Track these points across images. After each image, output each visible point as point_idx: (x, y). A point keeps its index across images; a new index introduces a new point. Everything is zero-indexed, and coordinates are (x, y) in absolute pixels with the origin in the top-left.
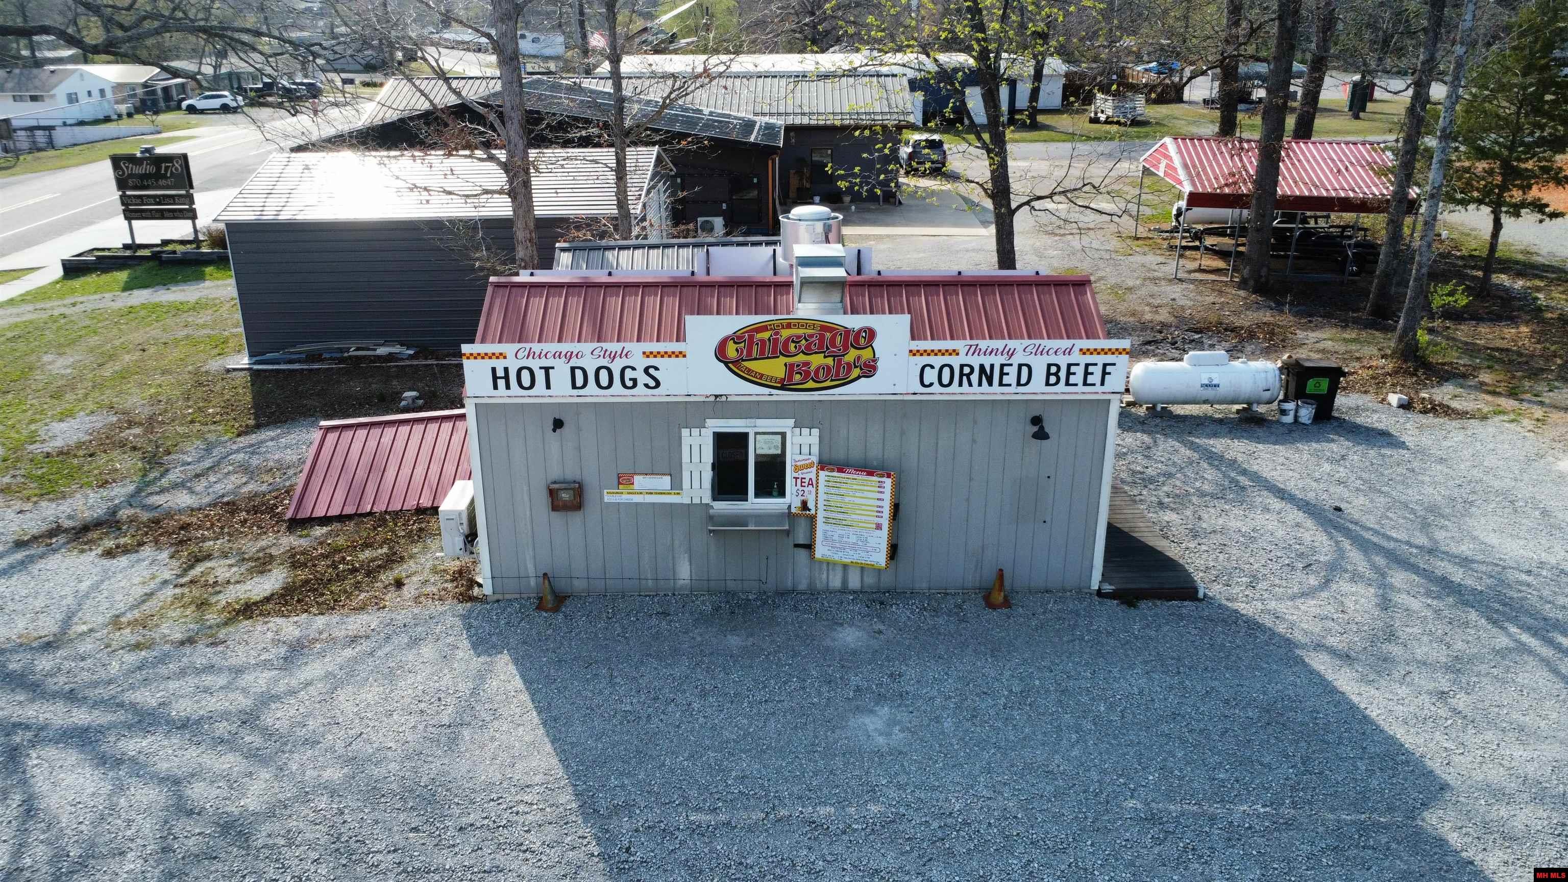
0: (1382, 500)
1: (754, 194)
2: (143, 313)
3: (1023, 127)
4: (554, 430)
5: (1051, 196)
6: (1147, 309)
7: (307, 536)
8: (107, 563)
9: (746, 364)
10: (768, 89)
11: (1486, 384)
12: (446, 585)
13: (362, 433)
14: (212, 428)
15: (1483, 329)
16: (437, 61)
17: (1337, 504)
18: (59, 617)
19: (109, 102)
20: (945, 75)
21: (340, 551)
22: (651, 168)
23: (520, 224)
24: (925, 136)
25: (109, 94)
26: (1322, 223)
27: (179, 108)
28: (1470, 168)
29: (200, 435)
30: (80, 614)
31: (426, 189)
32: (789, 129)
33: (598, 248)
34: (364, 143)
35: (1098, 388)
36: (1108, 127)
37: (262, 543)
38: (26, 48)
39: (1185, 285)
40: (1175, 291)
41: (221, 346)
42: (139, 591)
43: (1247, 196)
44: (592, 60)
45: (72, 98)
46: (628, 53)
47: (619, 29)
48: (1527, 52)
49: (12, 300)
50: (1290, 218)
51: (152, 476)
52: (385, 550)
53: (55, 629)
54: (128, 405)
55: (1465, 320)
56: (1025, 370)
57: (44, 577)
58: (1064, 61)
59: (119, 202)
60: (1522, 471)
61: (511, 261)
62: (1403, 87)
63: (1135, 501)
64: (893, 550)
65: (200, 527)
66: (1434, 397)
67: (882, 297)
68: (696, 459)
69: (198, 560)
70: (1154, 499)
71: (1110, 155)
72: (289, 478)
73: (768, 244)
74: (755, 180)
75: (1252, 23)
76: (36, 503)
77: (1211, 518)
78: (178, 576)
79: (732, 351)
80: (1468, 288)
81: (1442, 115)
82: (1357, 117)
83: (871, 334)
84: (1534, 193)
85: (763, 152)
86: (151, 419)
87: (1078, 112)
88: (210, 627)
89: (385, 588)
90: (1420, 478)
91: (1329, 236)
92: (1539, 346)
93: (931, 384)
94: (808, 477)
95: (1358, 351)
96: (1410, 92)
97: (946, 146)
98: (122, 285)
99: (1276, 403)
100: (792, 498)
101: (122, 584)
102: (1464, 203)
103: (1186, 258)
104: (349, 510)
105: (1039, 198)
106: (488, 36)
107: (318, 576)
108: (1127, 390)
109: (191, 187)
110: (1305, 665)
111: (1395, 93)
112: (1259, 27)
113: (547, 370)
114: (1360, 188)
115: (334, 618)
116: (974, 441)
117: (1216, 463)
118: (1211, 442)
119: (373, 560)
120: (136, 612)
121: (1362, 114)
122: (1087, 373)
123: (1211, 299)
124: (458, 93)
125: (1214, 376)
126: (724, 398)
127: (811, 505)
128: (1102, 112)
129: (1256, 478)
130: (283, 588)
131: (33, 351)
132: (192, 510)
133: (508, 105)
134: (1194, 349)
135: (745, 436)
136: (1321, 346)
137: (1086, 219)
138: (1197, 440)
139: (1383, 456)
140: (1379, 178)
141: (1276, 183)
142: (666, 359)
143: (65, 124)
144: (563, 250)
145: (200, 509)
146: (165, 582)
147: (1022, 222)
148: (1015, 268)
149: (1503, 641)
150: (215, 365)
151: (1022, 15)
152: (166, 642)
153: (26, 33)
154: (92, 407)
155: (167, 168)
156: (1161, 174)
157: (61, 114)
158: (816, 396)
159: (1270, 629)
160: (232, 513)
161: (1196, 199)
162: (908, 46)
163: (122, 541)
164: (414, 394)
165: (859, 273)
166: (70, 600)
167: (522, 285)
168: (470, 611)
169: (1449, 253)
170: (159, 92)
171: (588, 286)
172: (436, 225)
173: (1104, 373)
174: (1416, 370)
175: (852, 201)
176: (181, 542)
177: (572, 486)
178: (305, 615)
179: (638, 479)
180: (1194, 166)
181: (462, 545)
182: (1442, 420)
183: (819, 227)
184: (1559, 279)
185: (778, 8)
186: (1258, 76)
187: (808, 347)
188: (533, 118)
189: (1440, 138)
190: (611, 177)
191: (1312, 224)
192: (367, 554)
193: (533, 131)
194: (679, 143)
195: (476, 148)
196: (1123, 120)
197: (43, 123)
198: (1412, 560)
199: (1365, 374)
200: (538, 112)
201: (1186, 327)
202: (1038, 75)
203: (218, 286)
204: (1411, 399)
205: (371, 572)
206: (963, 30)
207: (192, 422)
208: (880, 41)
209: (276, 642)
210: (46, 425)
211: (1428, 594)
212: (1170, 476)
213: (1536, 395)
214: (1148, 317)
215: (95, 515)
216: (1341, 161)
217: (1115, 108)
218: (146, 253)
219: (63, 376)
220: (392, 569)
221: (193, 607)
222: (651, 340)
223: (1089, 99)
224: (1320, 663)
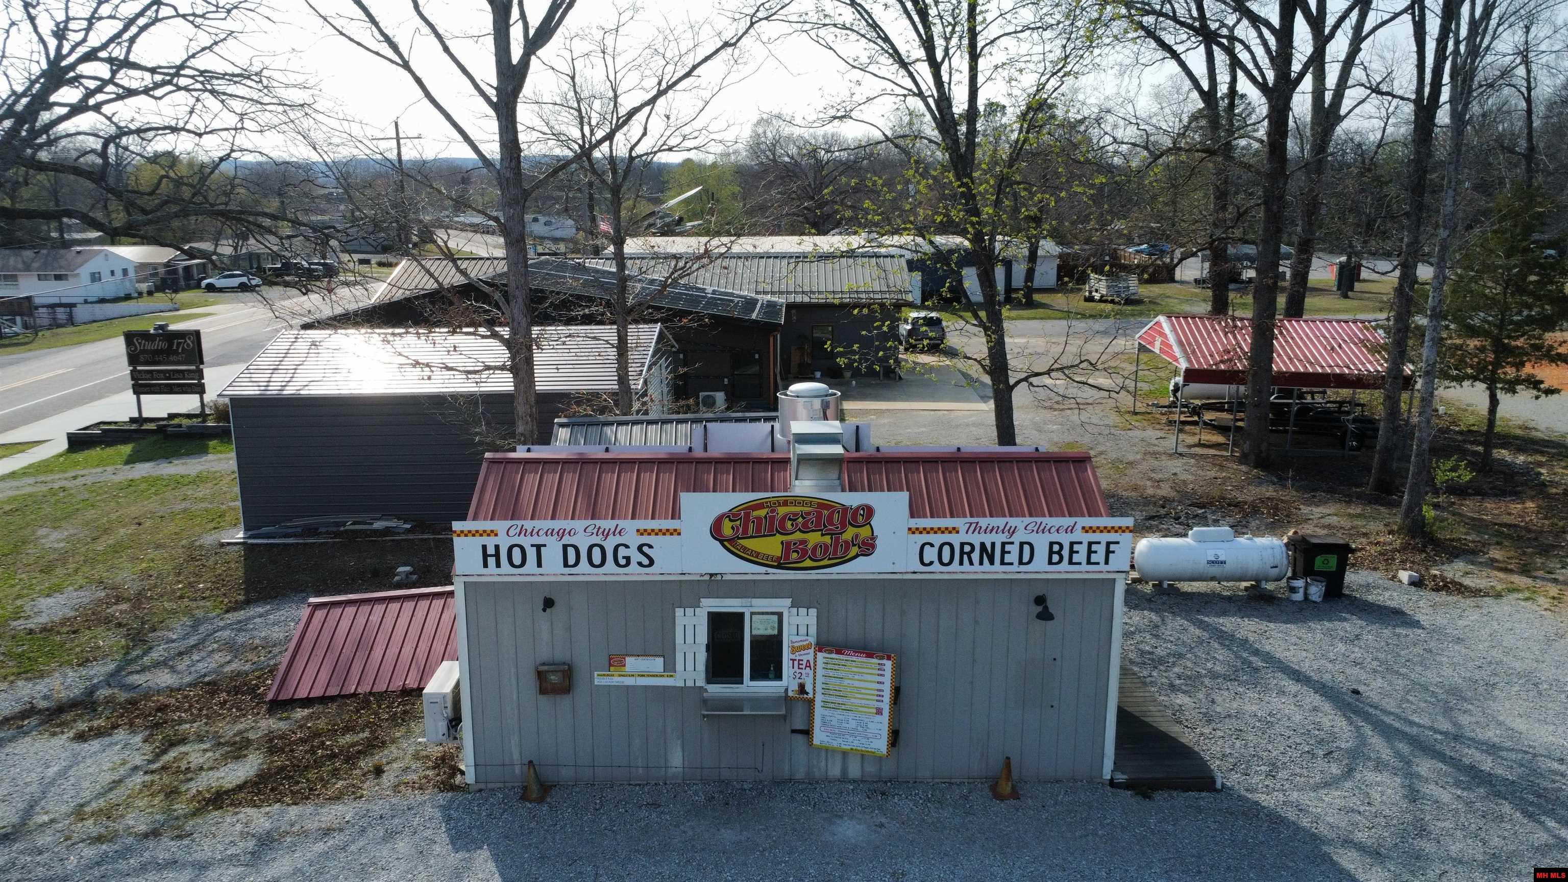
0: (1400, 683)
1: (756, 369)
2: (143, 486)
3: (1019, 305)
4: (544, 610)
5: (1048, 372)
6: (1149, 483)
7: (287, 718)
8: (76, 746)
9: (742, 542)
10: (769, 269)
11: (1497, 561)
12: (427, 773)
13: (350, 610)
14: (202, 603)
15: (1489, 505)
16: (445, 243)
17: (1354, 687)
18: (21, 806)
19: (130, 281)
20: (942, 256)
21: (320, 735)
22: (653, 345)
23: (521, 400)
24: (923, 314)
25: (132, 273)
26: (1318, 399)
27: (198, 286)
28: (1462, 346)
29: (188, 611)
30: (43, 803)
31: (427, 365)
32: (790, 307)
33: (597, 424)
34: (369, 321)
35: (1103, 567)
36: (1103, 305)
37: (240, 727)
38: (56, 230)
39: (1185, 460)
40: (1176, 466)
41: (218, 520)
42: (108, 778)
43: (1243, 372)
44: (598, 242)
45: (95, 277)
46: (632, 236)
47: (623, 213)
48: (1508, 235)
49: (14, 473)
50: (1287, 394)
51: (135, 653)
52: (366, 734)
53: (15, 819)
54: (118, 580)
55: (1471, 495)
56: (1027, 548)
57: (11, 762)
58: (1058, 244)
59: (129, 377)
60: (1543, 652)
61: (512, 437)
62: (1390, 268)
63: (1144, 683)
64: (895, 737)
65: (178, 709)
66: (1445, 574)
67: (881, 474)
68: (690, 639)
69: (173, 744)
70: (1164, 680)
71: (1105, 333)
72: (275, 656)
73: (767, 419)
74: (757, 356)
75: (1238, 208)
76: (12, 682)
77: (1225, 702)
78: (150, 762)
79: (727, 529)
80: (1470, 463)
81: (1431, 294)
82: (1346, 296)
83: (869, 512)
84: (1528, 369)
85: (765, 329)
86: (140, 595)
87: (1072, 291)
88: (177, 818)
89: (364, 775)
90: (1438, 658)
91: (1327, 412)
92: (1547, 522)
93: (931, 563)
94: (805, 658)
95: (1364, 526)
96: (1397, 273)
97: (944, 324)
98: (125, 457)
99: (1285, 580)
100: (788, 681)
101: (90, 770)
102: (1459, 379)
103: (1186, 433)
104: (333, 691)
105: (1037, 374)
106: (496, 219)
107: (296, 762)
108: (1132, 567)
109: (202, 362)
110: (1334, 864)
111: (1383, 274)
112: (1246, 212)
113: (538, 547)
114: (1355, 364)
115: (307, 809)
116: (976, 622)
117: (1227, 643)
118: (1221, 621)
119: (353, 745)
120: (101, 801)
121: (1350, 293)
122: (1090, 552)
123: (1212, 474)
124: (463, 273)
125: (1219, 552)
126: (719, 577)
127: (808, 688)
128: (1097, 291)
129: (1269, 658)
130: (257, 776)
131: (28, 525)
132: (172, 690)
133: (513, 285)
134: (1198, 525)
135: (741, 616)
136: (1327, 521)
137: (1085, 395)
138: (1206, 619)
139: (1399, 636)
140: (1373, 355)
141: (1271, 360)
142: (660, 537)
143: (86, 302)
144: (562, 425)
145: (179, 690)
146: (136, 768)
147: (1020, 397)
148: (1014, 444)
149: (1541, 837)
150: (209, 539)
151: (1016, 200)
152: (130, 834)
153: (55, 216)
154: (81, 581)
155: (179, 344)
156: (1157, 351)
157: (81, 292)
158: (813, 575)
159: (1294, 823)
160: (213, 694)
161: (1192, 375)
162: (905, 229)
163: (96, 723)
164: (408, 569)
165: (857, 449)
166: (34, 788)
167: (519, 461)
168: (451, 802)
169: (1448, 428)
170: (181, 271)
171: (582, 462)
172: (438, 401)
173: (1108, 552)
174: (1425, 546)
175: (853, 376)
176: (157, 725)
177: (562, 667)
178: (277, 806)
179: (629, 661)
180: (1190, 344)
181: (445, 731)
182: (1455, 598)
183: (817, 403)
184: (1559, 454)
185: (779, 193)
186: (1248, 257)
187: (805, 525)
188: (536, 297)
189: (1431, 317)
190: (613, 353)
191: (1309, 399)
192: (348, 738)
193: (537, 309)
194: (680, 321)
195: (480, 326)
196: (1117, 299)
197: (64, 301)
198: (1438, 747)
199: (1373, 550)
200: (542, 291)
201: (1189, 502)
202: (1033, 257)
203: (220, 459)
204: (1422, 576)
205: (351, 758)
206: (957, 214)
207: (181, 597)
208: (876, 224)
209: (244, 835)
210: (33, 600)
211: (1457, 784)
212: (1181, 656)
213: (1549, 573)
214: (1150, 491)
215: (72, 695)
216: (1334, 338)
217: (1108, 287)
218: (151, 426)
219: (55, 550)
220: (372, 754)
221: (161, 796)
222: (646, 518)
223: (1083, 279)
224: (1348, 860)
